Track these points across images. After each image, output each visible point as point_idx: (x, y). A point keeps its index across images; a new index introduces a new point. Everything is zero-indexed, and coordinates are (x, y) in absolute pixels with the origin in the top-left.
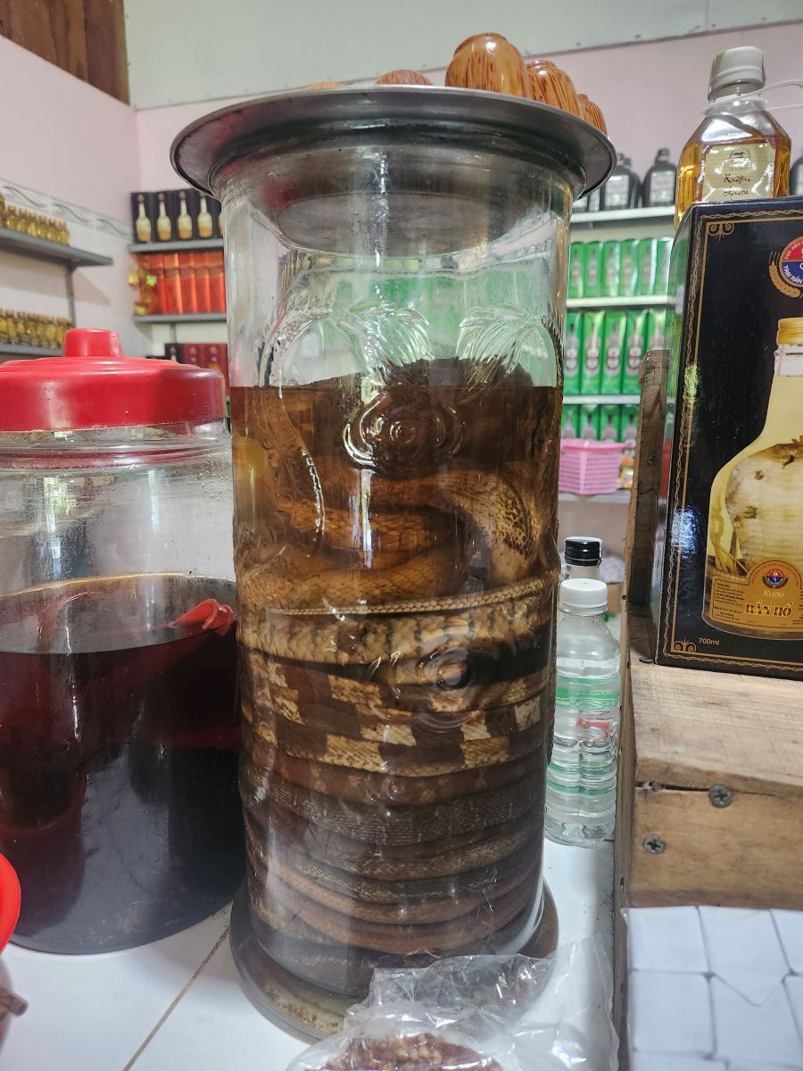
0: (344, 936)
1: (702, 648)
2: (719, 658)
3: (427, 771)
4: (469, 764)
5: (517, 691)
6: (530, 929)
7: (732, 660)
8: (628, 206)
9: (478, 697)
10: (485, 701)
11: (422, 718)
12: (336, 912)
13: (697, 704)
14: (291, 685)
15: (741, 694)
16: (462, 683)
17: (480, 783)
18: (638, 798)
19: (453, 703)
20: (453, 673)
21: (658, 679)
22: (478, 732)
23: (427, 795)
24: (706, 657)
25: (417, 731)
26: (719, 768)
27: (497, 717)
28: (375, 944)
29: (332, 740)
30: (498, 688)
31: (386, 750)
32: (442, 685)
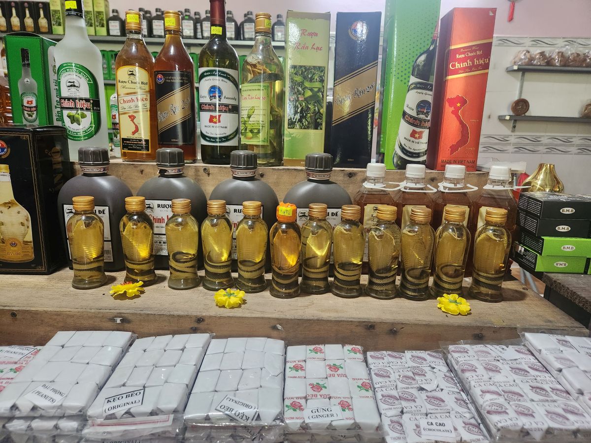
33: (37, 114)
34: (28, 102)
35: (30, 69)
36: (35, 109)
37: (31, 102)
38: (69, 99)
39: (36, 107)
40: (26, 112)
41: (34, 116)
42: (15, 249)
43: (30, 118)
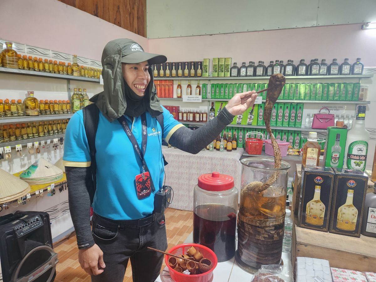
0: (255, 260)
1: (306, 226)
2: (307, 227)
3: (269, 240)
4: (275, 240)
5: (281, 230)
6: (280, 263)
7: (309, 227)
8: (292, 75)
9: (276, 232)
10: (277, 232)
11: (269, 234)
12: (254, 257)
13: (304, 234)
14: (252, 228)
15: (310, 233)
16: (274, 230)
17: (275, 242)
18: (297, 245)
19: (273, 232)
20: (273, 228)
21: (299, 230)
22: (276, 236)
23: (269, 243)
24: (306, 227)
25: (269, 235)
26: (306, 242)
27: (278, 234)
28: (259, 262)
29: (257, 236)
30: (278, 231)
31: (264, 237)
32: (272, 230)
33: (338, 161)
34: (335, 156)
35: (339, 142)
36: (338, 158)
37: (337, 156)
38: (357, 156)
39: (339, 158)
40: (333, 160)
41: (337, 161)
42: (347, 224)
43: (335, 162)
